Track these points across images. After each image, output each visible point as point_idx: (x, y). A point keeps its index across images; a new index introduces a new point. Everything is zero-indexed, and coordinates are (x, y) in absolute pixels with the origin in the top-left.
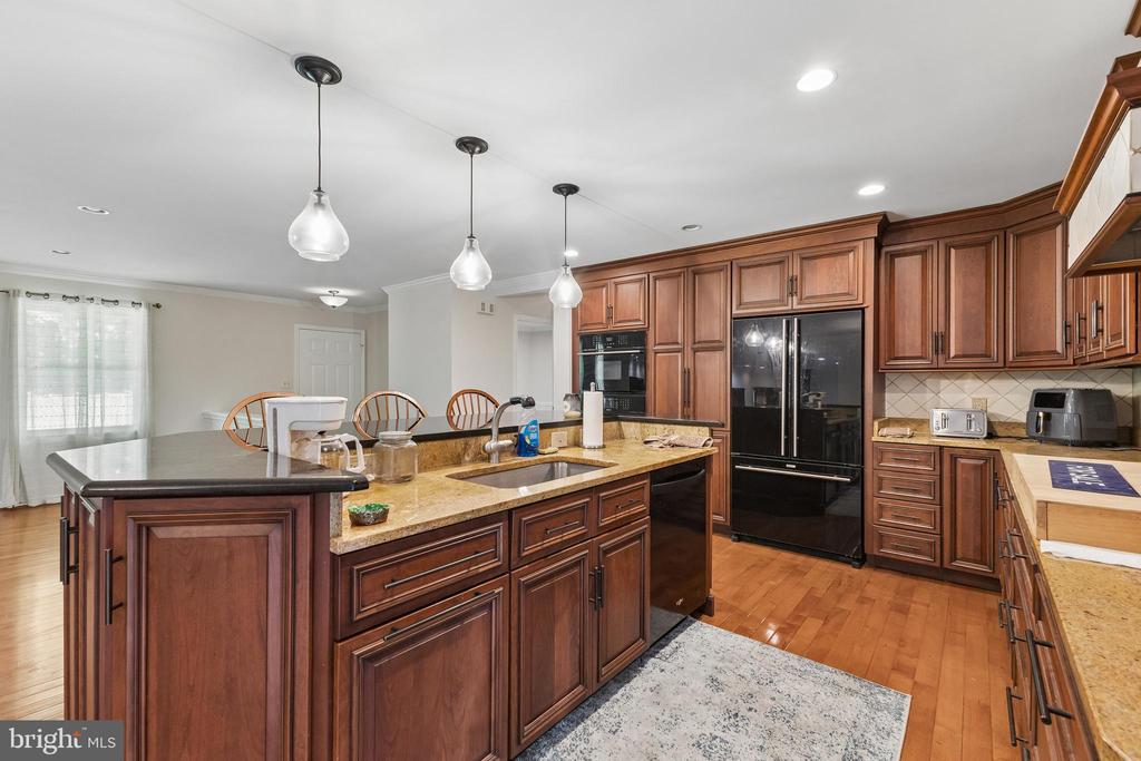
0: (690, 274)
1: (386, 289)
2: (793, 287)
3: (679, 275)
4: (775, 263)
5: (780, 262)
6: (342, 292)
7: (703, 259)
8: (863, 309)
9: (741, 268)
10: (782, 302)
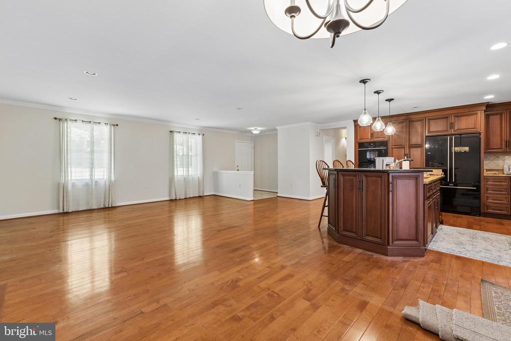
0: (408, 122)
1: (277, 128)
2: (452, 125)
3: (403, 122)
4: (444, 118)
5: (447, 118)
6: (259, 129)
7: (412, 117)
8: (480, 133)
9: (429, 120)
10: (446, 131)
